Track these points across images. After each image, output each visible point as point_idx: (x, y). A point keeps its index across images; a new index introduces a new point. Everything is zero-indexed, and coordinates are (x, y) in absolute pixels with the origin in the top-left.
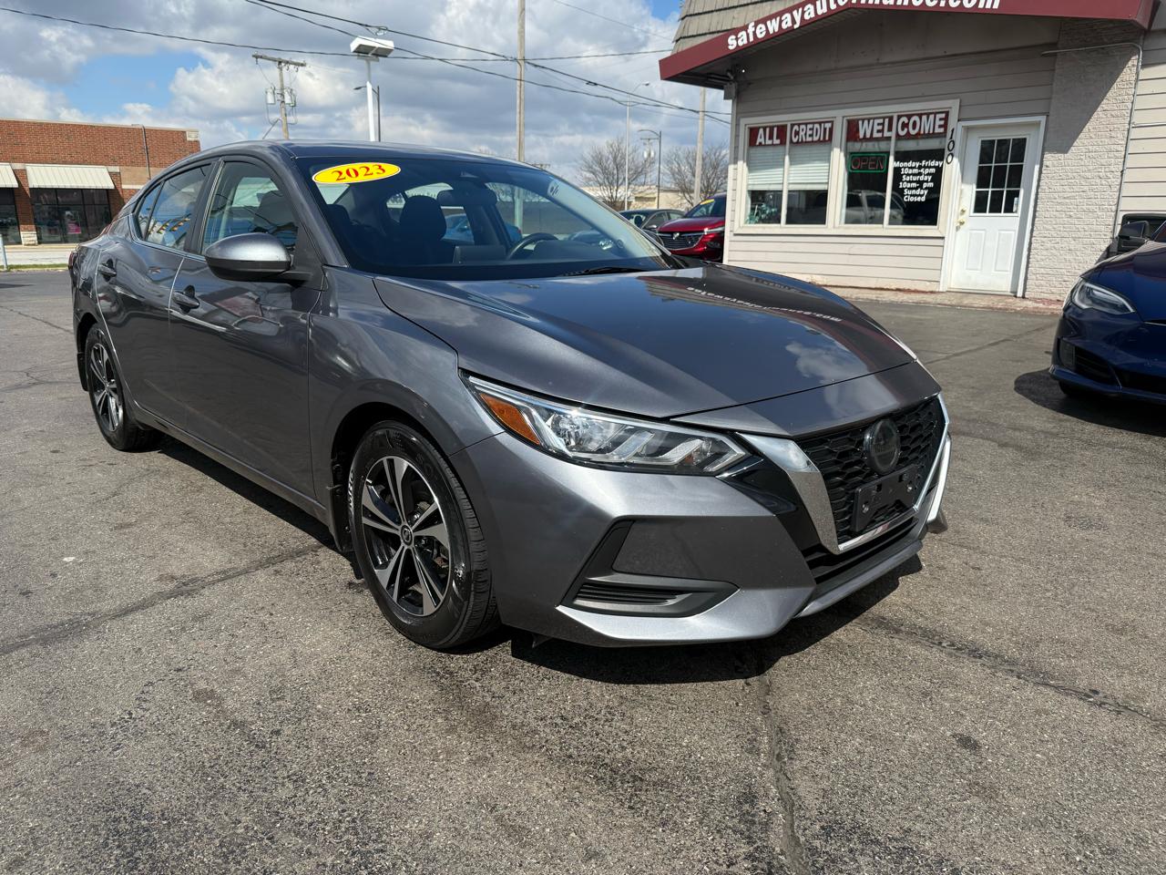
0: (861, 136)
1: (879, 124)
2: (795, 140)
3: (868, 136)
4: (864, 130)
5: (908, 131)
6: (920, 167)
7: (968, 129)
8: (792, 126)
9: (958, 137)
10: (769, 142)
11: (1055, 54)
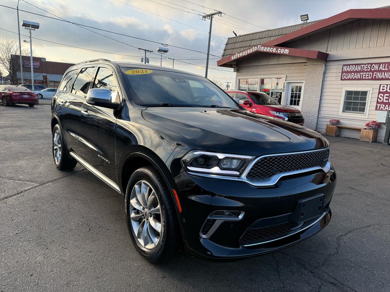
0: (264, 83)
2: (250, 83)
6: (277, 92)
7: (289, 83)
9: (286, 85)
10: (244, 84)
11: (306, 65)
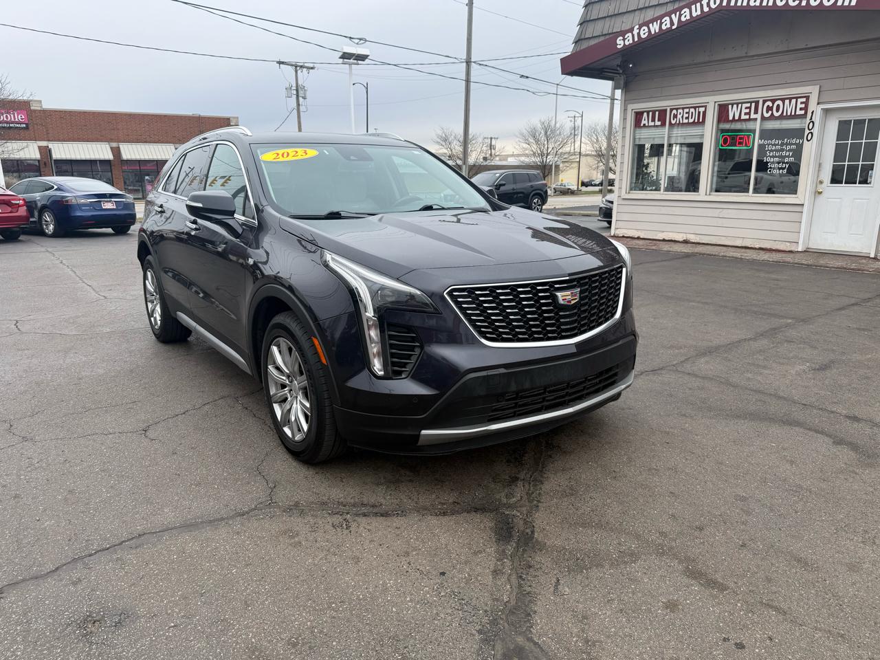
0: (731, 118)
1: (746, 108)
2: (673, 122)
3: (737, 118)
4: (733, 112)
5: (772, 114)
6: (782, 144)
7: (826, 111)
8: (671, 110)
9: (817, 118)
10: (652, 124)
